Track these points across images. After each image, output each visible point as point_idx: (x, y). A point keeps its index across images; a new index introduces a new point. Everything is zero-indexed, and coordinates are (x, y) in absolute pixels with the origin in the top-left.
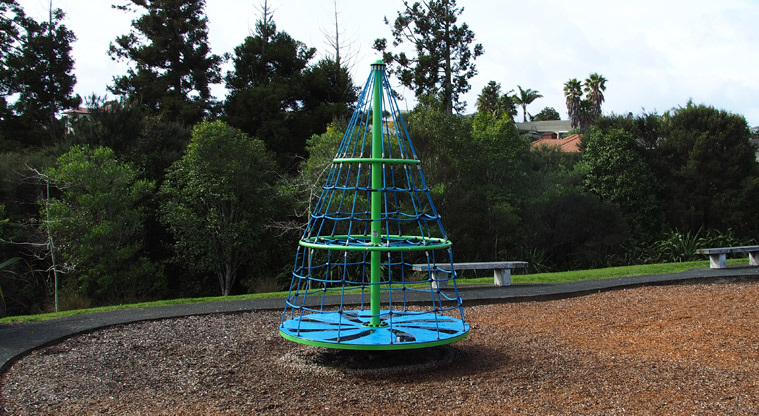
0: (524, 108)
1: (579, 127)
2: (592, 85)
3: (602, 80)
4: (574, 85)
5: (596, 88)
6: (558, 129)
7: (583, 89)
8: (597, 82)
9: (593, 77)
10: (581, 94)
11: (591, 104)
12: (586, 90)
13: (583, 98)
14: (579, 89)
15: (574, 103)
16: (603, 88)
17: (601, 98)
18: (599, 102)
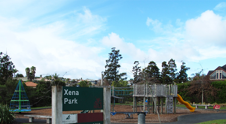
0: (14, 74)
1: (29, 79)
2: (32, 69)
3: (35, 68)
4: (28, 69)
5: (33, 70)
6: (24, 80)
7: (30, 70)
8: (34, 68)
9: (33, 67)
10: (30, 71)
11: (32, 74)
12: (31, 70)
13: (30, 72)
14: (29, 70)
15: (28, 73)
16: (35, 70)
17: (35, 72)
18: (34, 73)
